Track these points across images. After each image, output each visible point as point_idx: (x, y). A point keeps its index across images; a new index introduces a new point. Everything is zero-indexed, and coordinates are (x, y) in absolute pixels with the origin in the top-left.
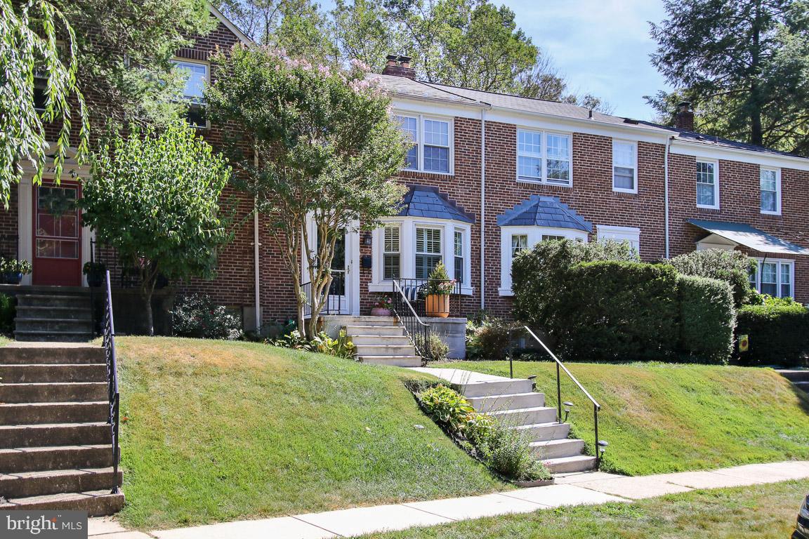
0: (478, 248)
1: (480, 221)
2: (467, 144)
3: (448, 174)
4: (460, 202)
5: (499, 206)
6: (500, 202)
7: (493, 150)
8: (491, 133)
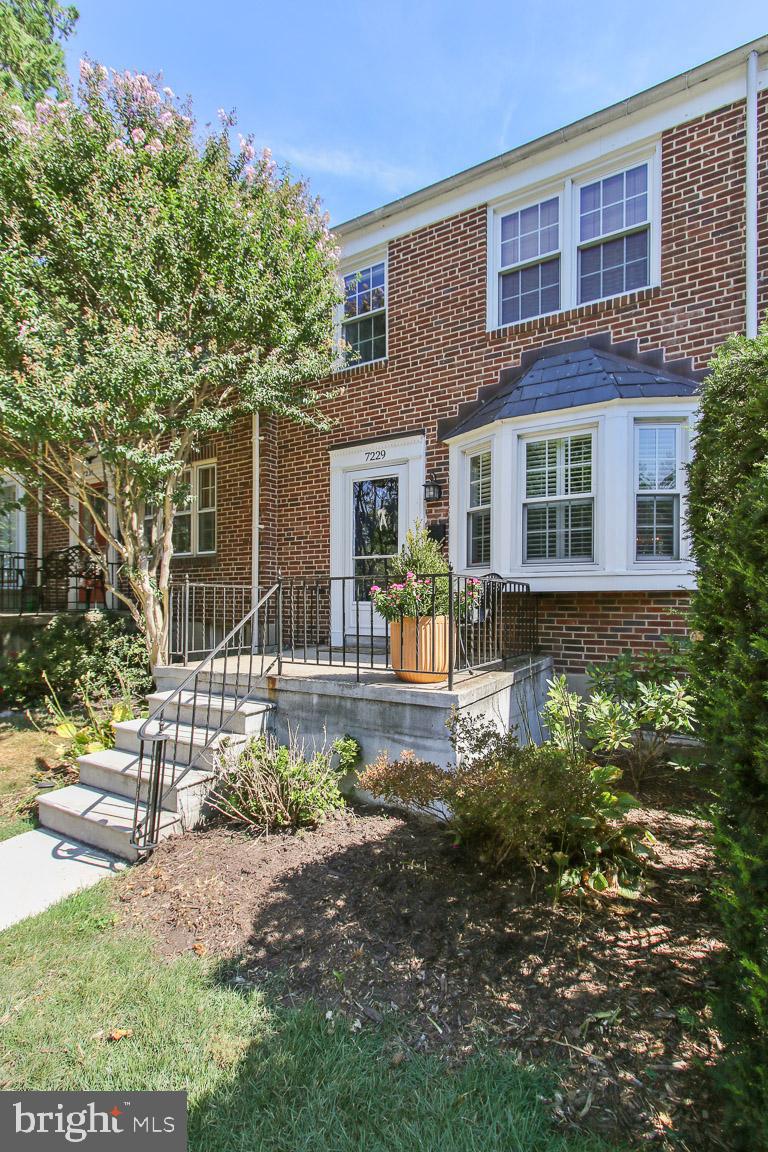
2: (700, 188)
3: (644, 289)
4: (676, 349)
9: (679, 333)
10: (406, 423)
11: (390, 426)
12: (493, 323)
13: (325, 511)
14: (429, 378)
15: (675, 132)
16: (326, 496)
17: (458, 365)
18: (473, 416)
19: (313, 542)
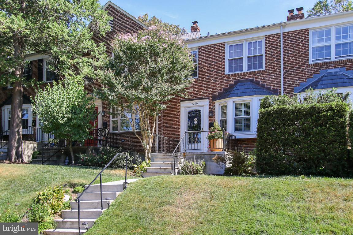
1: (281, 93)
2: (273, 50)
3: (261, 70)
4: (268, 84)
5: (296, 82)
6: (297, 79)
7: (292, 48)
8: (290, 39)
9: (269, 81)
10: (203, 95)
11: (199, 96)
12: (227, 72)
13: (179, 119)
14: (210, 84)
15: (268, 36)
16: (179, 114)
17: (218, 82)
18: (222, 96)
19: (175, 127)
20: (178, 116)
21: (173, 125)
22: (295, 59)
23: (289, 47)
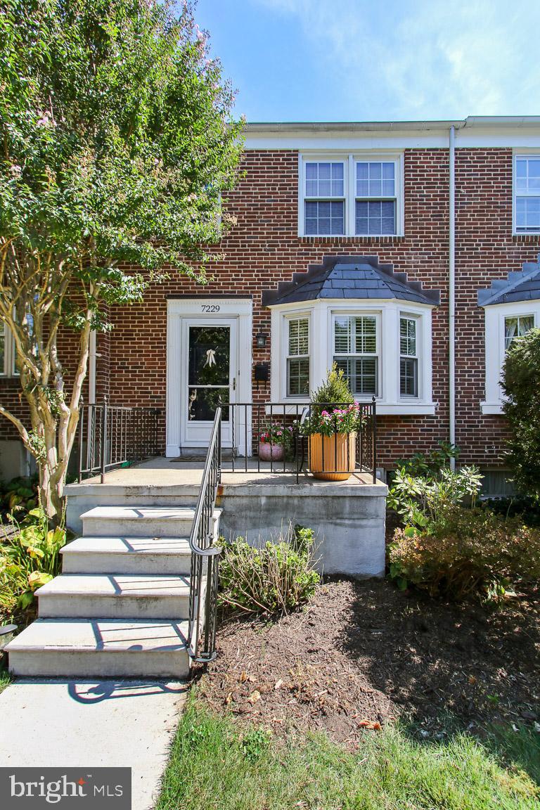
0: (445, 343)
1: (448, 300)
2: (424, 188)
3: (393, 236)
4: (413, 275)
5: (482, 276)
6: (484, 270)
7: (470, 192)
8: (467, 166)
9: (415, 266)
10: (236, 288)
11: (222, 288)
12: (301, 233)
13: (162, 347)
14: (255, 258)
15: (411, 151)
16: (162, 335)
17: (279, 254)
18: (291, 293)
19: (149, 372)
20: (160, 339)
21: (143, 363)
22: (479, 220)
23: (464, 188)
